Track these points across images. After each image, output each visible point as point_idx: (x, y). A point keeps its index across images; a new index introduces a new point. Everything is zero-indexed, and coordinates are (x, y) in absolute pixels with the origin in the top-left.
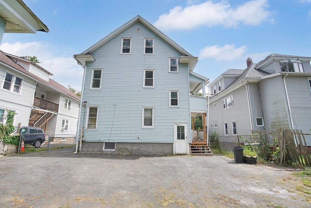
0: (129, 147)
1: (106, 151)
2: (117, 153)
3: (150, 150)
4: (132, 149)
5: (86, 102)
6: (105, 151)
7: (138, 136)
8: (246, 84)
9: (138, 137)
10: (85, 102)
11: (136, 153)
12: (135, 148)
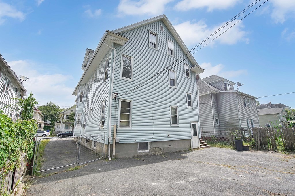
0: (161, 146)
1: (141, 152)
2: (151, 153)
3: (176, 147)
4: (164, 148)
5: (117, 94)
6: (139, 153)
7: (169, 134)
8: (211, 94)
9: (169, 136)
10: (115, 93)
11: (167, 151)
12: (166, 146)
